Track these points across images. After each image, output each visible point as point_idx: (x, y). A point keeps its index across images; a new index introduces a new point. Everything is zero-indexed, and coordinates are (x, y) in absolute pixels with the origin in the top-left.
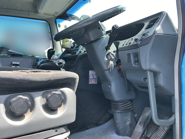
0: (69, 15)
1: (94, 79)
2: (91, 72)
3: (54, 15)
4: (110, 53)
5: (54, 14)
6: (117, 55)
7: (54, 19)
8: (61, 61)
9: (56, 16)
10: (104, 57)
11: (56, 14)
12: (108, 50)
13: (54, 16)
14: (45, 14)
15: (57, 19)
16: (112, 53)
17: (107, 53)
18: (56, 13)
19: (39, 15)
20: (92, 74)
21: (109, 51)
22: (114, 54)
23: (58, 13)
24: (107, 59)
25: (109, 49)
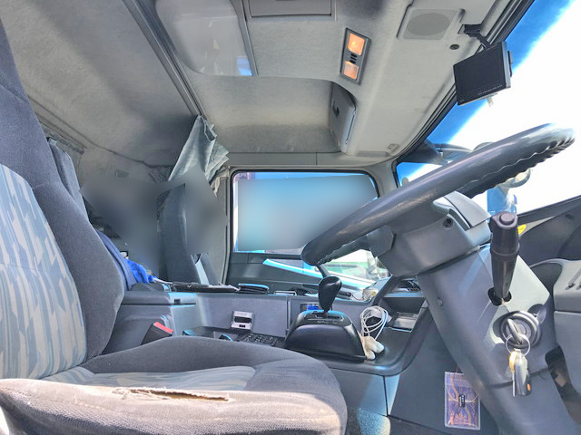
0: (437, 146)
1: (466, 408)
2: (450, 379)
3: (387, 154)
4: (510, 315)
5: (389, 151)
6: (549, 323)
7: (389, 164)
8: (377, 311)
9: (394, 157)
10: (485, 331)
11: (394, 151)
12: (504, 303)
13: (388, 158)
14: (361, 154)
15: (397, 164)
16: (524, 314)
17: (498, 315)
18: (393, 148)
19: (343, 158)
20: (458, 389)
21: (509, 306)
22: (535, 320)
23: (398, 147)
24: (498, 340)
25: (509, 298)
